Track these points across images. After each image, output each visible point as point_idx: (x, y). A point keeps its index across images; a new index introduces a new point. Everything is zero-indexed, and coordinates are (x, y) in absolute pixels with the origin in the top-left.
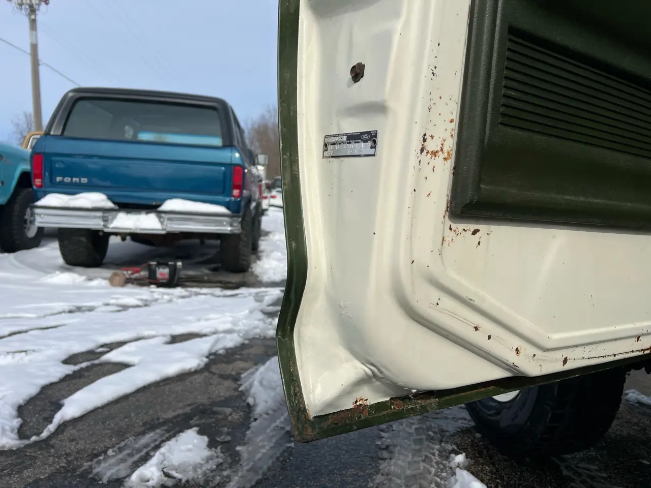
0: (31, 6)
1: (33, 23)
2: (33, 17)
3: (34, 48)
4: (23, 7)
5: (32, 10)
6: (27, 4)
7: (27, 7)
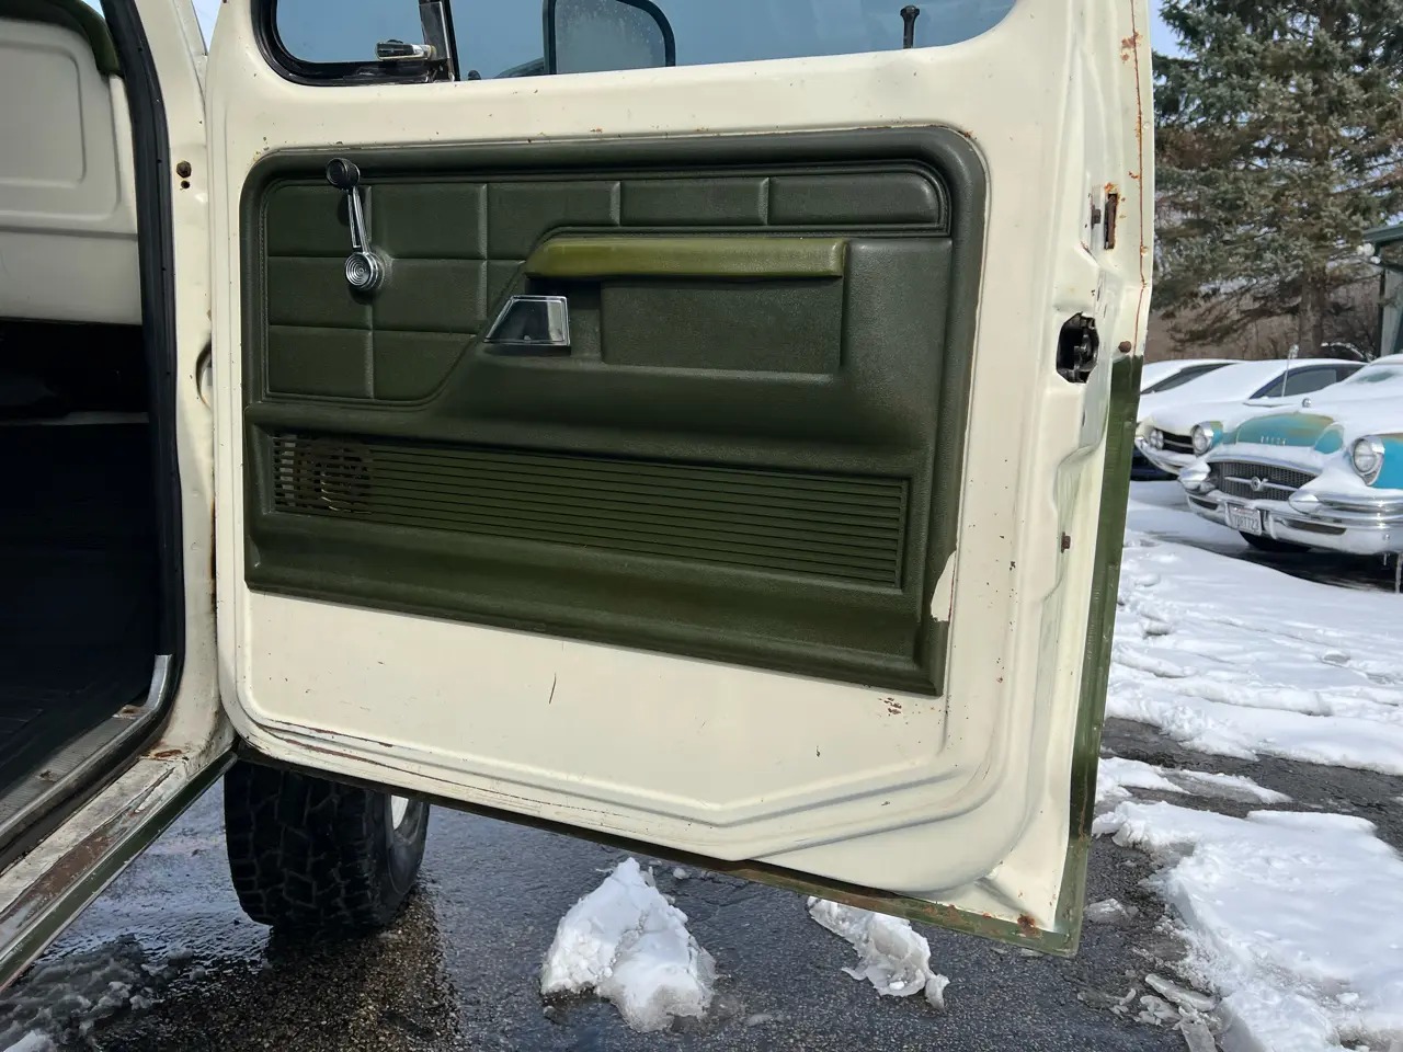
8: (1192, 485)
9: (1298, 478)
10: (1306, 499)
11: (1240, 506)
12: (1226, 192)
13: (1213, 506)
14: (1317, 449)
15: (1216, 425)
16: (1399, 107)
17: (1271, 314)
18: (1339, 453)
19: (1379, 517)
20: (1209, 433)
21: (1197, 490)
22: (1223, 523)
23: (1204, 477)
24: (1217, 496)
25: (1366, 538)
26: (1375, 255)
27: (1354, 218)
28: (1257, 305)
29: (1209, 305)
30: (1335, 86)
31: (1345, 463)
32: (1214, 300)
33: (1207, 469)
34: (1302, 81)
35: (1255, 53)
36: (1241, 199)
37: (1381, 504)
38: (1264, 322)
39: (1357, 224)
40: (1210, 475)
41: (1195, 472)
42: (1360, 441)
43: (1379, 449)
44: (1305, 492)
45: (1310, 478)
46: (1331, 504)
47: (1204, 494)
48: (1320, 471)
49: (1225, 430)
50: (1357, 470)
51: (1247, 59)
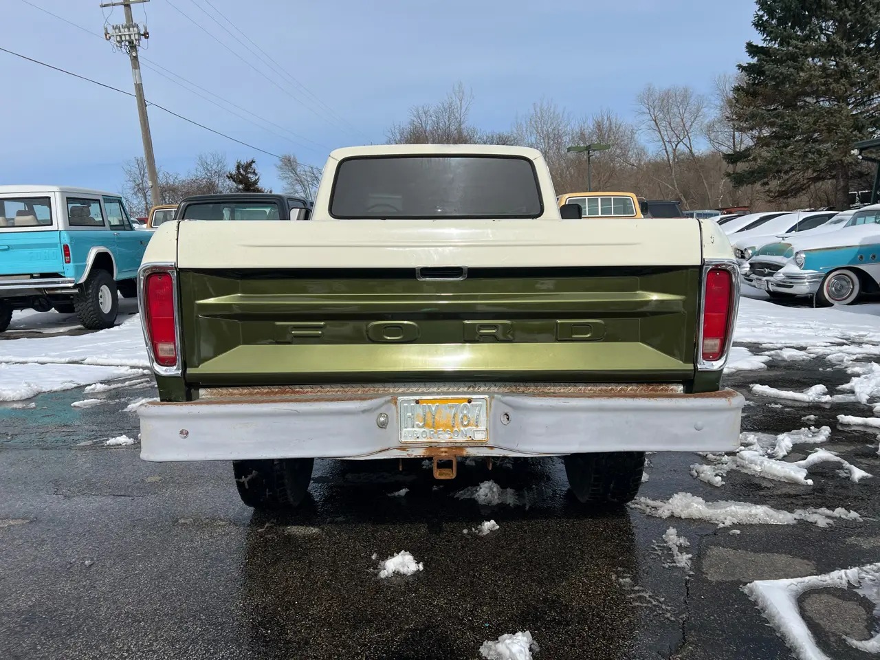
0: (131, 42)
1: (135, 59)
2: (134, 54)
3: (139, 88)
4: (123, 44)
5: (133, 46)
6: (126, 41)
7: (127, 44)
8: (744, 273)
9: (778, 267)
10: (780, 276)
11: (760, 280)
12: (788, 122)
13: (751, 280)
14: (785, 256)
15: (752, 248)
16: (878, 72)
17: (823, 179)
18: (792, 257)
19: (805, 281)
20: (750, 252)
21: (745, 275)
22: (755, 287)
23: (748, 269)
24: (753, 276)
25: (802, 289)
26: (860, 155)
27: (854, 133)
28: (815, 174)
29: (787, 177)
30: (843, 64)
31: (793, 261)
32: (791, 174)
33: (749, 266)
34: (825, 62)
35: (800, 49)
36: (796, 125)
37: (806, 275)
38: (819, 184)
39: (856, 136)
40: (750, 268)
41: (745, 267)
42: (797, 253)
43: (803, 256)
44: (779, 273)
45: (782, 267)
46: (789, 277)
47: (748, 276)
48: (785, 265)
49: (757, 250)
50: (797, 264)
51: (795, 52)
